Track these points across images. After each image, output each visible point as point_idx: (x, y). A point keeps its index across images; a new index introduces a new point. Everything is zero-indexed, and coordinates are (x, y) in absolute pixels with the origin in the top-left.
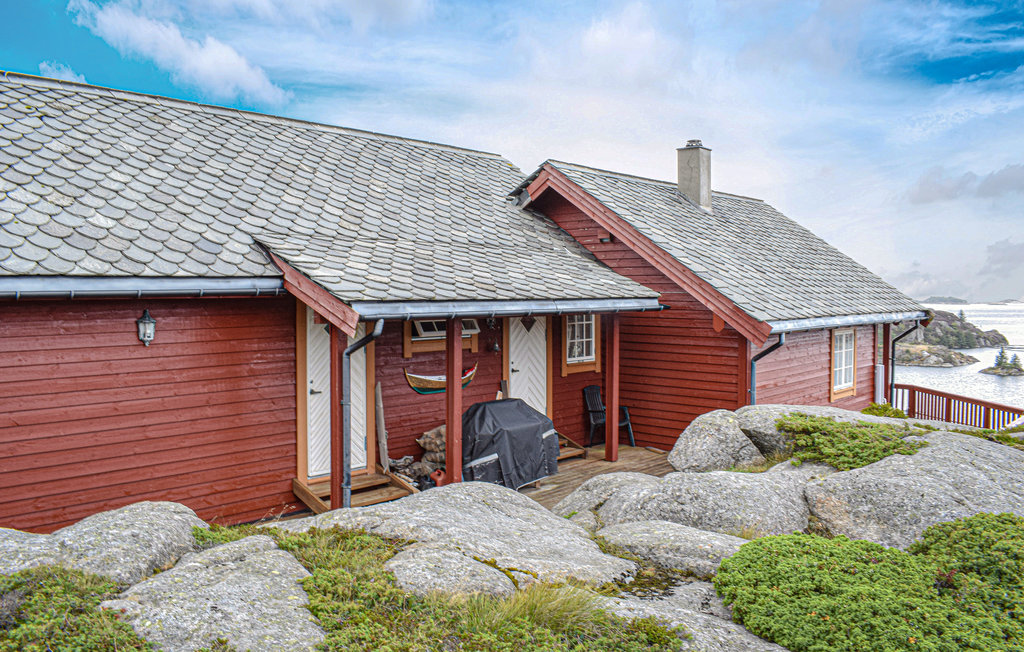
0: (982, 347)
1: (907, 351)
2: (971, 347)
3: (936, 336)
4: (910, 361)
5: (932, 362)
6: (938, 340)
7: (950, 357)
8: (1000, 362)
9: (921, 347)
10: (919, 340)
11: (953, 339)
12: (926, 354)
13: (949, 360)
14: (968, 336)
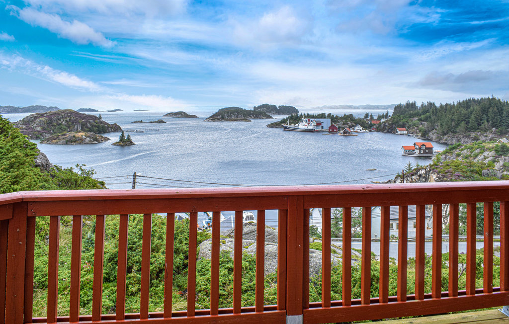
0: (110, 132)
1: (74, 136)
2: (105, 132)
3: (87, 127)
4: (75, 141)
5: (87, 141)
6: (88, 129)
7: (96, 138)
8: (122, 139)
9: (81, 134)
10: (79, 130)
11: (96, 129)
12: (84, 137)
13: (96, 140)
14: (103, 127)
